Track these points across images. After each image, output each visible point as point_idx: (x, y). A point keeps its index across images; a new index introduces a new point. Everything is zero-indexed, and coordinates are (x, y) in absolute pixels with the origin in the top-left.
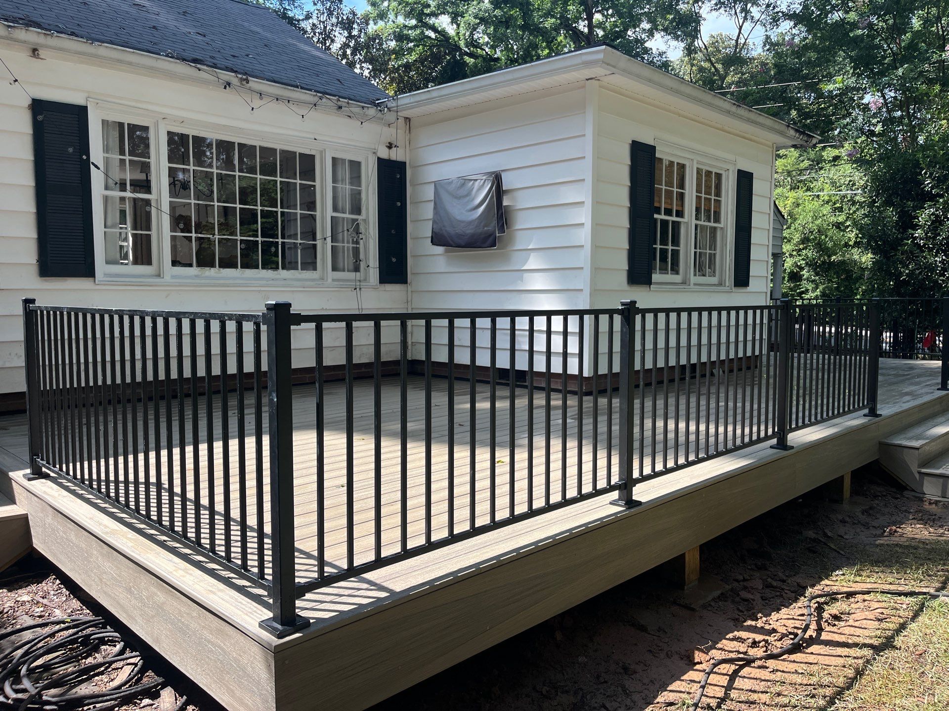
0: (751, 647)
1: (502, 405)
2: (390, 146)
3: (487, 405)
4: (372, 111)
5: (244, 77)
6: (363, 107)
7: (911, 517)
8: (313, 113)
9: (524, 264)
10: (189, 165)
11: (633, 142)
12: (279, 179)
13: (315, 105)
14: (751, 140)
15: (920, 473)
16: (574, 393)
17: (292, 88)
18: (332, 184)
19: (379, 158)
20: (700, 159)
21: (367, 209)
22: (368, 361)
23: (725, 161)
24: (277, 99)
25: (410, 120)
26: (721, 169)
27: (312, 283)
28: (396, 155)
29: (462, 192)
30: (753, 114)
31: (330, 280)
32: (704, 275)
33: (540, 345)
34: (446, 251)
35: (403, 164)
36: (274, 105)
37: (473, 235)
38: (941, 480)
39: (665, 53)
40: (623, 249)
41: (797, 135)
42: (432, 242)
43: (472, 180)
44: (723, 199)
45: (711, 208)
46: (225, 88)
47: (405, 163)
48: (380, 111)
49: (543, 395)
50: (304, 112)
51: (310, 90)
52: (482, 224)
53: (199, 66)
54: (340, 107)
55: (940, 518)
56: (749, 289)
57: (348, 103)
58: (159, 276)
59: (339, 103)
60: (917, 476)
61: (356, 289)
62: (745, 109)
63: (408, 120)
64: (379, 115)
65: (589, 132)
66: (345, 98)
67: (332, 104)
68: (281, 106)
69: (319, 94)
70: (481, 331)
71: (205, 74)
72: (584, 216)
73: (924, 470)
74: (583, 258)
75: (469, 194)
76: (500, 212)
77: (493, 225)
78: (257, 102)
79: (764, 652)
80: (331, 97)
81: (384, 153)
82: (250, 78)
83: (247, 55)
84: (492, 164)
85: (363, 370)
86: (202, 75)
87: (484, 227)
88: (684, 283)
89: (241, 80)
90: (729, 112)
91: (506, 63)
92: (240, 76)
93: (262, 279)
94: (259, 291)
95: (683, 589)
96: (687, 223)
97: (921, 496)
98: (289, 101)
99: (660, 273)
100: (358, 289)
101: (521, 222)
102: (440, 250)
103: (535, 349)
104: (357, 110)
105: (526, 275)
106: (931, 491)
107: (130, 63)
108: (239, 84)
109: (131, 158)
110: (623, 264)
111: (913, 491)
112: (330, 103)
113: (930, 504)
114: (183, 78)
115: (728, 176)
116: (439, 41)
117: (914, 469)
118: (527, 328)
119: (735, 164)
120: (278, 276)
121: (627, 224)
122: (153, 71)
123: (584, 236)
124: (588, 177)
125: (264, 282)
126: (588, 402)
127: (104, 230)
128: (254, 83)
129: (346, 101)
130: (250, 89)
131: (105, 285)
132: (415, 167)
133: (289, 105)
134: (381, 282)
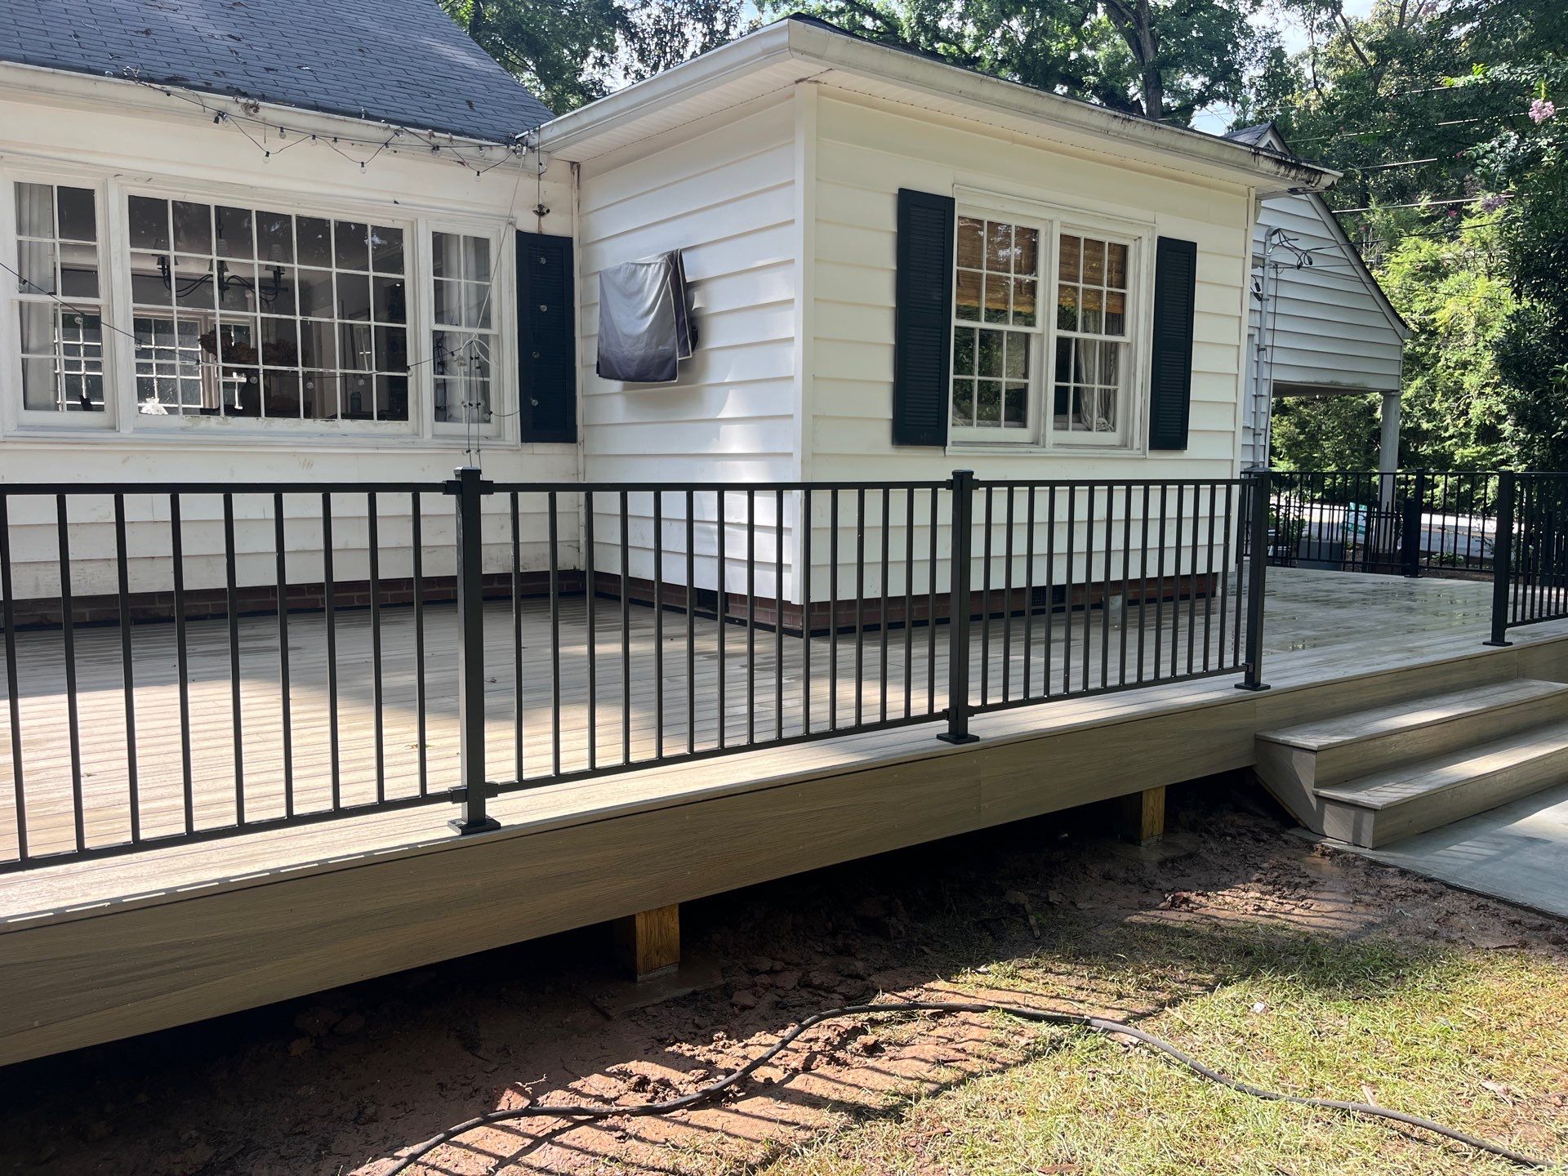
0: (634, 1090)
1: (675, 648)
2: (541, 212)
3: (650, 647)
4: (499, 153)
5: (251, 102)
6: (480, 147)
7: (1256, 876)
8: (385, 157)
9: (721, 409)
10: (168, 249)
11: (901, 190)
12: (335, 270)
13: (386, 144)
14: (1192, 182)
15: (1318, 797)
16: (797, 634)
17: (342, 117)
18: (432, 278)
19: (518, 232)
20: (1065, 218)
21: (500, 317)
22: (500, 571)
23: (1129, 222)
24: (314, 137)
25: (579, 167)
26: (1125, 237)
27: (394, 441)
28: (553, 226)
29: (632, 287)
30: (1166, 133)
31: (428, 436)
32: (1089, 429)
33: (737, 548)
34: (625, 388)
35: (568, 241)
36: (307, 145)
37: (643, 360)
38: (1352, 813)
39: (1277, 33)
40: (884, 382)
41: (1282, 170)
42: (598, 372)
43: (643, 265)
44: (1129, 291)
45: (1100, 307)
46: (216, 121)
47: (570, 240)
48: (514, 151)
49: (744, 635)
50: (365, 157)
51: (378, 119)
52: (654, 341)
53: (168, 88)
54: (436, 148)
55: (1313, 883)
56: (1186, 454)
57: (451, 140)
58: (113, 428)
59: (433, 140)
60: (1313, 801)
61: (469, 451)
62: (1144, 125)
63: (575, 166)
64: (513, 158)
65: (799, 177)
66: (445, 131)
67: (421, 143)
68: (322, 148)
69: (392, 126)
70: (668, 523)
71: (180, 99)
72: (791, 325)
73: (1323, 792)
74: (791, 399)
75: (640, 290)
76: (681, 320)
77: (671, 344)
78: (274, 142)
79: (648, 1101)
80: (421, 131)
81: (530, 224)
82: (262, 104)
83: (299, 67)
84: (671, 238)
85: (496, 585)
86: (174, 101)
87: (658, 345)
88: (1035, 443)
89: (246, 107)
90: (1106, 132)
91: (992, 66)
92: (243, 100)
93: (309, 435)
94: (294, 454)
95: (635, 981)
96: (1040, 335)
97: (1311, 838)
98: (336, 139)
99: (978, 425)
100: (472, 452)
101: (717, 336)
102: (616, 386)
103: (726, 555)
104: (472, 151)
105: (724, 428)
106: (1335, 832)
107: (52, 91)
108: (244, 115)
109: (63, 240)
110: (882, 406)
111: (1307, 829)
112: (416, 141)
113: (1323, 854)
114: (146, 110)
115: (1140, 249)
116: (881, 33)
117: (1309, 787)
118: (716, 519)
119: (1153, 228)
120: (335, 430)
121: (890, 340)
122: (94, 102)
123: (793, 359)
124: (798, 253)
125: (304, 439)
126: (821, 647)
127: (19, 355)
128: (268, 111)
129: (447, 136)
130: (265, 122)
131: (15, 443)
132: (587, 246)
133: (336, 145)
134: (522, 441)
